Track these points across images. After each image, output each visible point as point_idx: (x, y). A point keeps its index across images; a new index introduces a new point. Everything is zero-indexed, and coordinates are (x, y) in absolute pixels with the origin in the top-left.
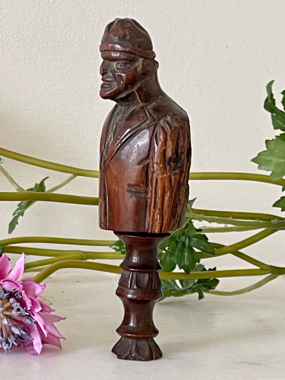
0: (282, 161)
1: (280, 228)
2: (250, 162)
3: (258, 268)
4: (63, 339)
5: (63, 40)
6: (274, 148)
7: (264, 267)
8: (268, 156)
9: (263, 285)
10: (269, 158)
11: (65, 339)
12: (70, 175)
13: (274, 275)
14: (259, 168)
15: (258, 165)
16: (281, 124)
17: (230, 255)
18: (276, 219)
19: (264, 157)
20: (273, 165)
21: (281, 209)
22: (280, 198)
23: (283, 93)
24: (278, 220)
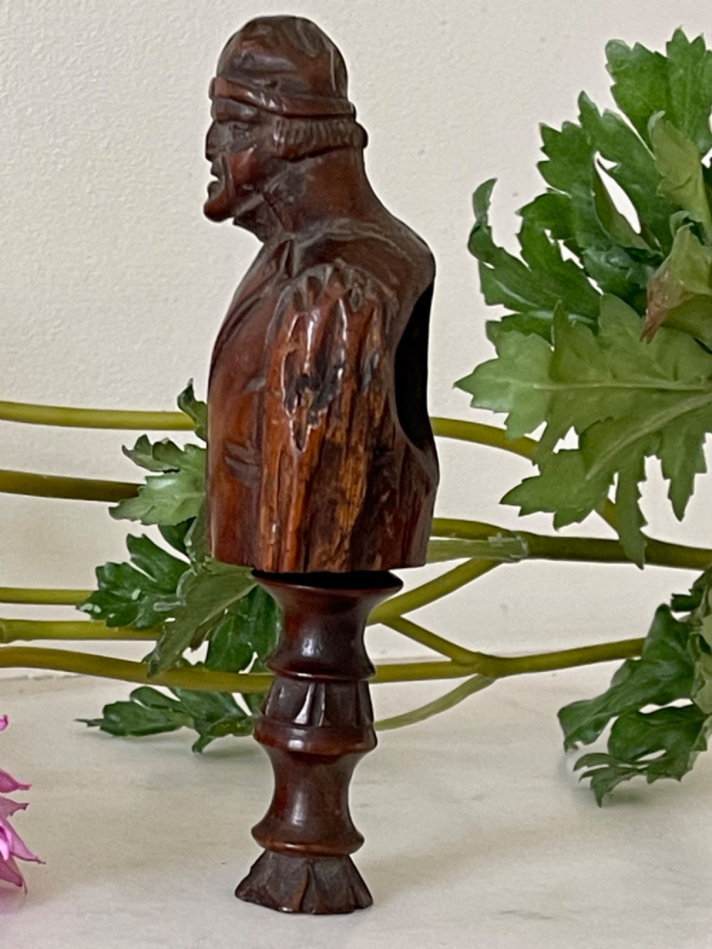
0: (536, 386)
1: (510, 558)
2: (453, 388)
3: (449, 659)
4: (35, 863)
6: (516, 356)
7: (461, 658)
8: (498, 374)
9: (458, 702)
10: (500, 380)
11: (39, 862)
13: (487, 678)
14: (473, 404)
15: (471, 397)
16: (505, 290)
17: (379, 625)
18: (499, 535)
19: (490, 377)
20: (511, 397)
21: (518, 509)
22: (520, 482)
23: (523, 212)
24: (504, 536)
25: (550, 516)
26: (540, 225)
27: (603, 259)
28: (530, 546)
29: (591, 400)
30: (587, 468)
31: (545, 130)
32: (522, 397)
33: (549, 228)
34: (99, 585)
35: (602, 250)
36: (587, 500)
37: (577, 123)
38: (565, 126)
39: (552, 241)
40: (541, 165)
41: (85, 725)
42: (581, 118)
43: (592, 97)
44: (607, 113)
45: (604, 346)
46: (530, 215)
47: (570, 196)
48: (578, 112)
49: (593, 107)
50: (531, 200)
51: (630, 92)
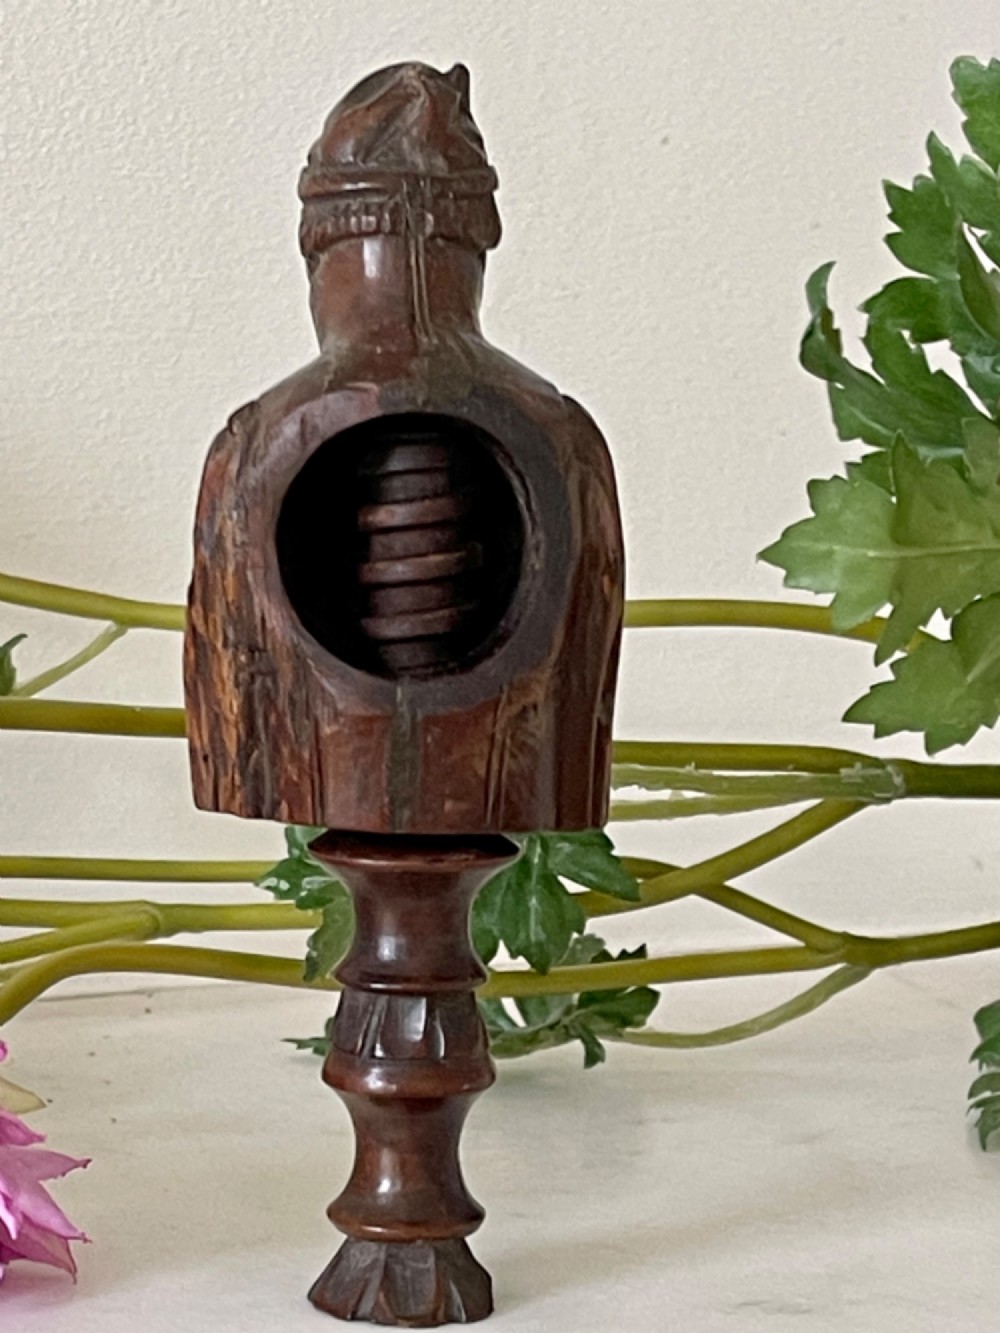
0: (871, 554)
1: (872, 796)
2: (757, 561)
3: (799, 944)
4: (81, 1242)
5: (66, 135)
6: (841, 510)
7: (819, 940)
8: (816, 539)
9: (820, 1003)
10: (823, 547)
11: (86, 1240)
12: (106, 624)
13: (859, 969)
14: (787, 581)
15: (782, 572)
16: (864, 419)
17: (693, 897)
18: (858, 765)
19: (804, 543)
20: (837, 571)
21: (871, 728)
22: (867, 691)
23: (867, 306)
24: (865, 766)
25: (920, 737)
26: (895, 325)
27: (987, 368)
28: (907, 780)
29: (964, 569)
30: (967, 665)
31: (891, 190)
32: (855, 570)
33: (906, 328)
34: (290, 852)
35: (986, 354)
36: (971, 711)
37: (928, 174)
38: (918, 182)
39: (913, 346)
40: (890, 239)
41: (294, 1046)
42: (933, 169)
43: (944, 140)
44: (966, 161)
45: (978, 491)
46: (878, 310)
47: (935, 281)
48: (927, 162)
49: (946, 153)
50: (879, 289)
51: (987, 129)
